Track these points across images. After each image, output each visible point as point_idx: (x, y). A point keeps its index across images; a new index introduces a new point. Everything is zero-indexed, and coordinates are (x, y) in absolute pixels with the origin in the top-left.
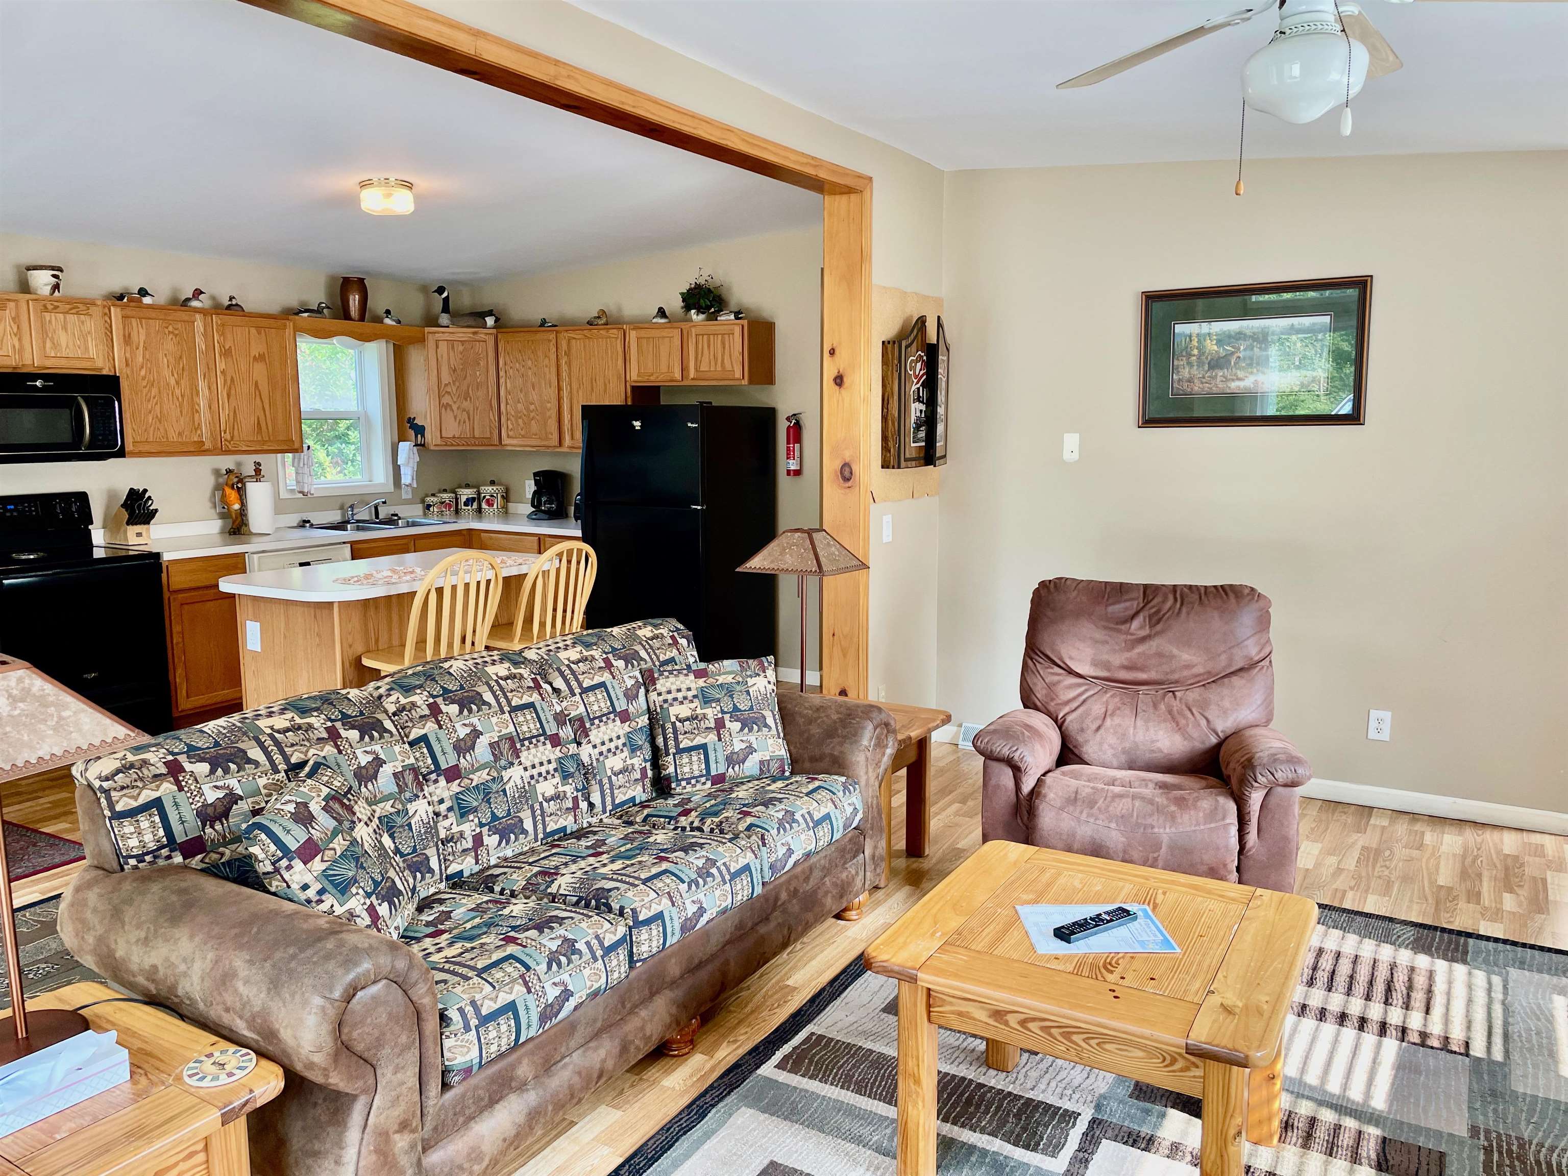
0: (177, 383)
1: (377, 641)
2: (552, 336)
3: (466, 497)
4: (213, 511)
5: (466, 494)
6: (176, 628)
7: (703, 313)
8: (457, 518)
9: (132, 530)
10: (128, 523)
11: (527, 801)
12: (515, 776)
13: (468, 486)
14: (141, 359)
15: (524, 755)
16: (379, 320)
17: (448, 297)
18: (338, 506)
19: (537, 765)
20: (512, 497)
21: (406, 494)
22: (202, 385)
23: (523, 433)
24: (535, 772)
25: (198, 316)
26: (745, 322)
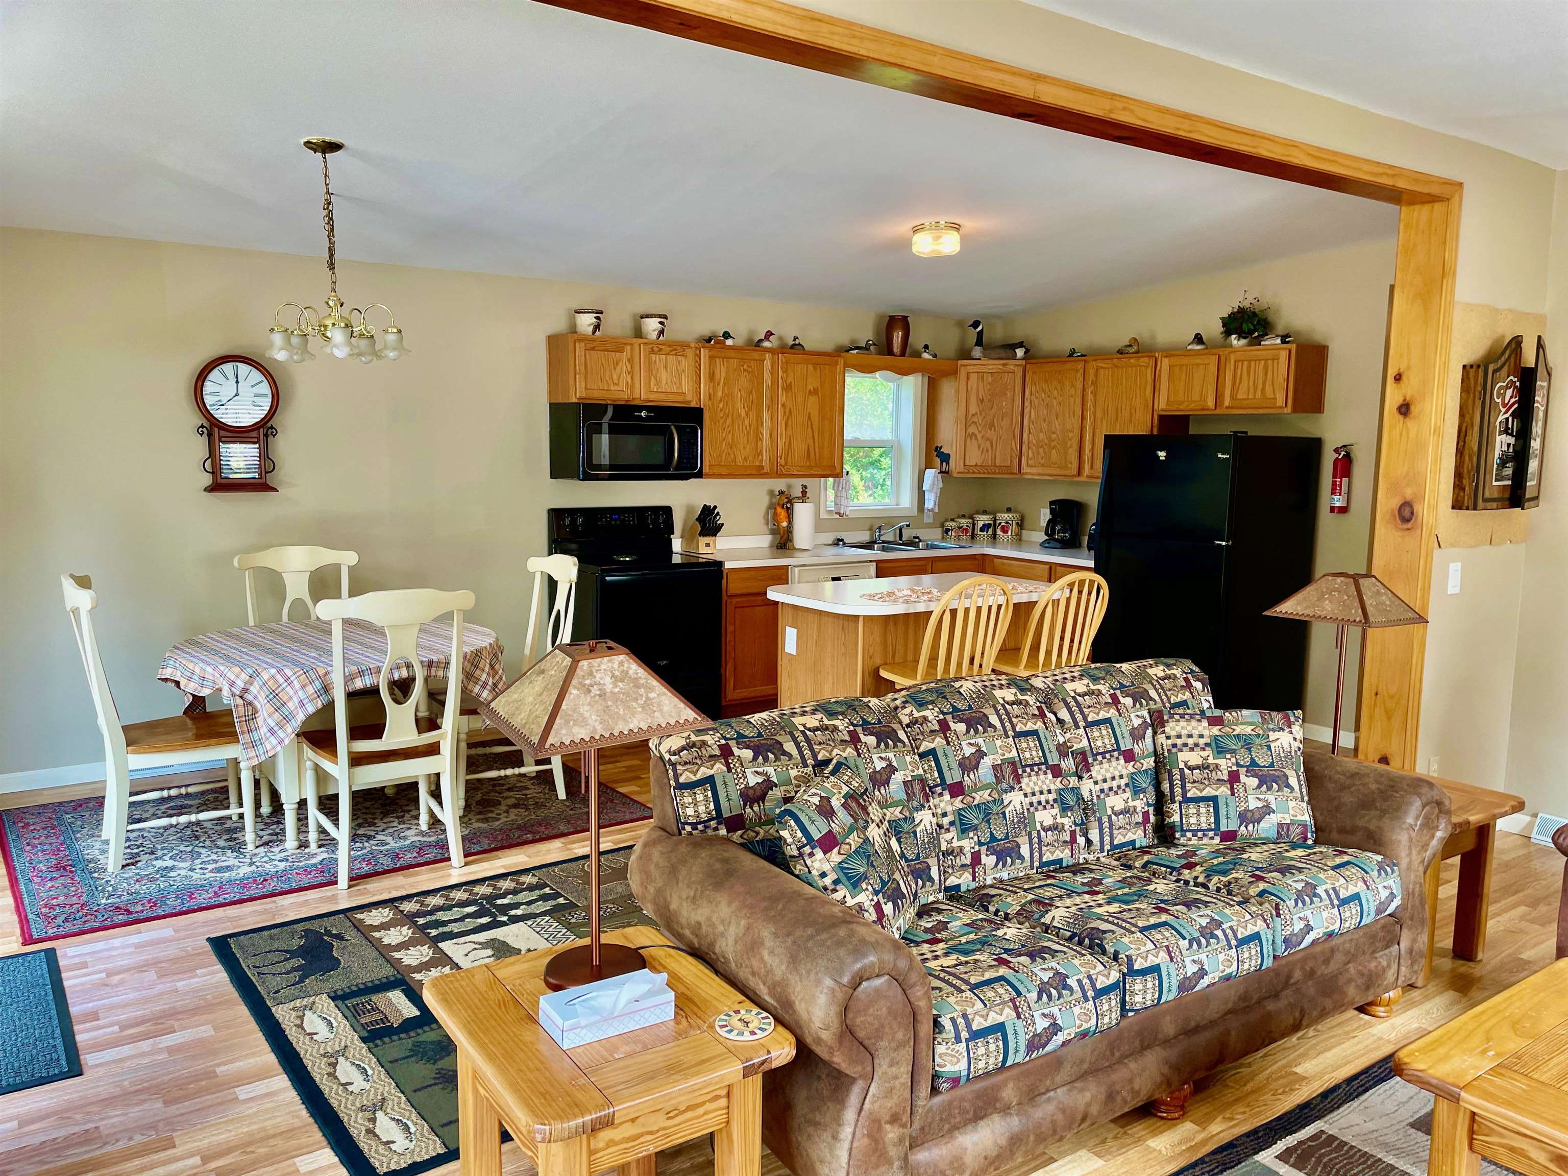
0: (747, 414)
1: (894, 655)
2: (1080, 366)
3: (982, 523)
4: (765, 527)
5: (983, 519)
6: (730, 628)
7: (1245, 338)
8: (973, 543)
9: (703, 540)
10: (700, 535)
11: (1025, 827)
12: (1015, 800)
13: (985, 512)
14: (720, 393)
15: (1025, 781)
16: (919, 355)
17: (982, 331)
18: (867, 527)
19: (1037, 793)
20: (1026, 524)
21: (928, 518)
22: (766, 416)
23: (1042, 461)
24: (1035, 800)
25: (767, 355)
26: (1293, 347)
